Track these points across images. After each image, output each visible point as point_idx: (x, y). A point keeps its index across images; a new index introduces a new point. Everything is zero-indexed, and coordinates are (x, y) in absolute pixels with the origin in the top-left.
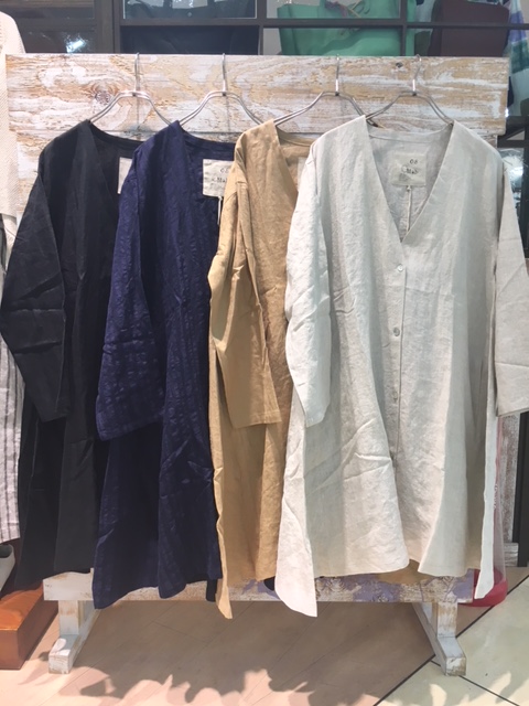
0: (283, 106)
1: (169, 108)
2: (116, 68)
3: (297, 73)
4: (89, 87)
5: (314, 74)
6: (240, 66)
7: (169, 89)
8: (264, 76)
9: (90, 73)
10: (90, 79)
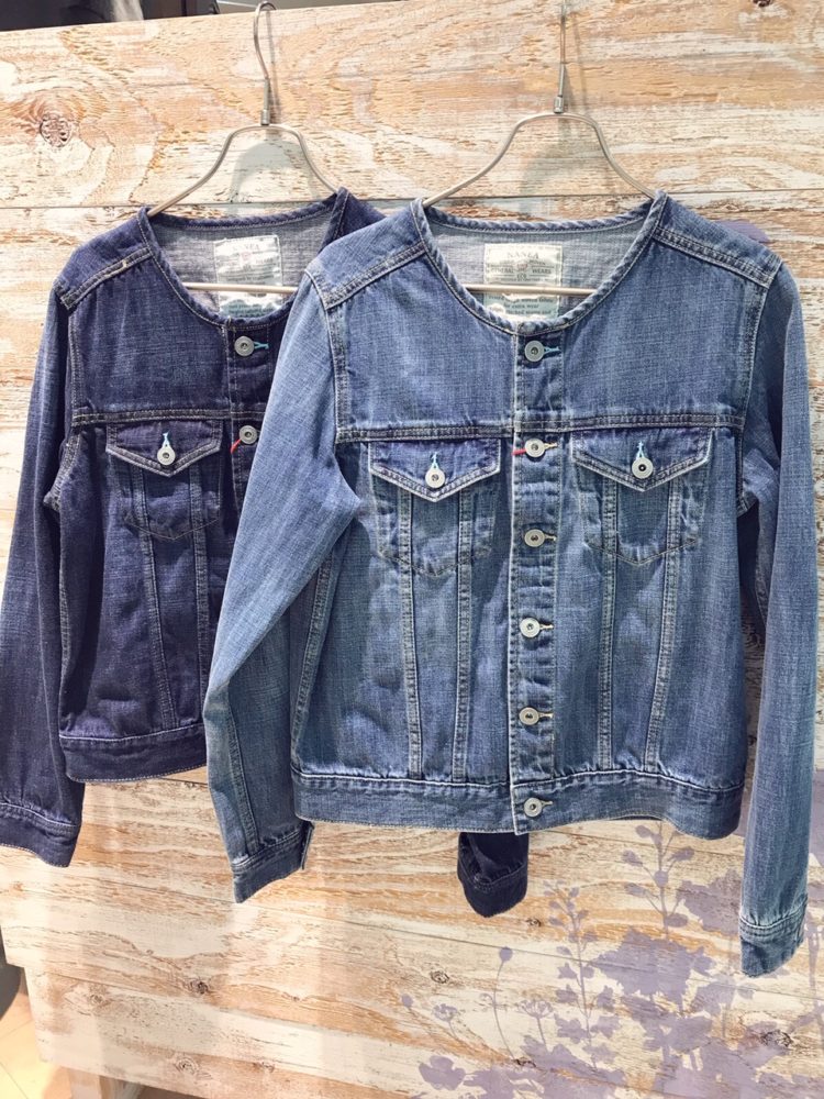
0: (449, 131)
1: (192, 147)
2: (74, 61)
3: (486, 41)
4: (25, 108)
5: (528, 41)
6: (345, 35)
7: (187, 101)
8: (404, 55)
9: (25, 76)
10: (26, 88)
